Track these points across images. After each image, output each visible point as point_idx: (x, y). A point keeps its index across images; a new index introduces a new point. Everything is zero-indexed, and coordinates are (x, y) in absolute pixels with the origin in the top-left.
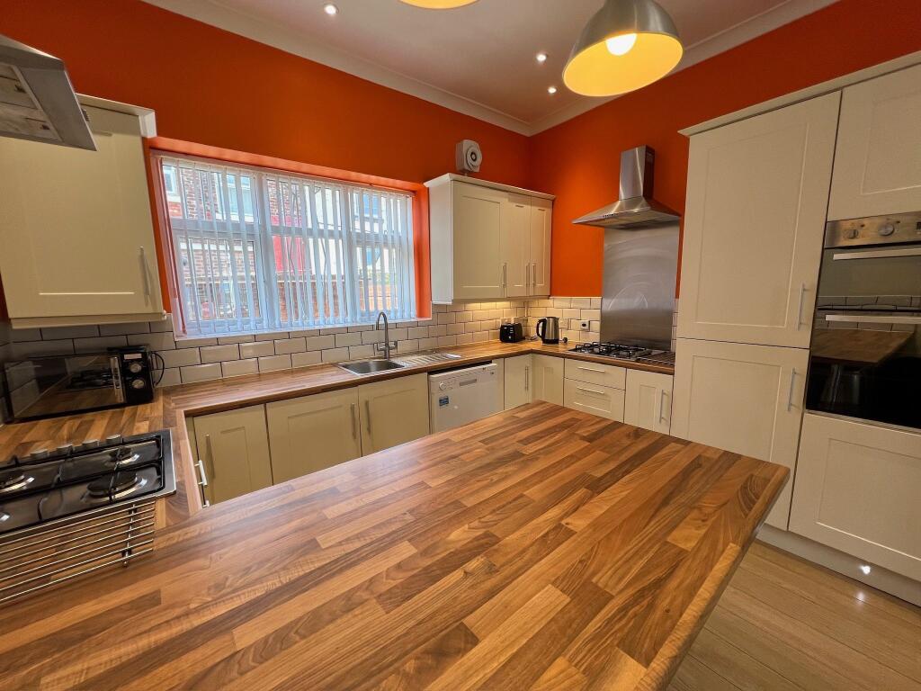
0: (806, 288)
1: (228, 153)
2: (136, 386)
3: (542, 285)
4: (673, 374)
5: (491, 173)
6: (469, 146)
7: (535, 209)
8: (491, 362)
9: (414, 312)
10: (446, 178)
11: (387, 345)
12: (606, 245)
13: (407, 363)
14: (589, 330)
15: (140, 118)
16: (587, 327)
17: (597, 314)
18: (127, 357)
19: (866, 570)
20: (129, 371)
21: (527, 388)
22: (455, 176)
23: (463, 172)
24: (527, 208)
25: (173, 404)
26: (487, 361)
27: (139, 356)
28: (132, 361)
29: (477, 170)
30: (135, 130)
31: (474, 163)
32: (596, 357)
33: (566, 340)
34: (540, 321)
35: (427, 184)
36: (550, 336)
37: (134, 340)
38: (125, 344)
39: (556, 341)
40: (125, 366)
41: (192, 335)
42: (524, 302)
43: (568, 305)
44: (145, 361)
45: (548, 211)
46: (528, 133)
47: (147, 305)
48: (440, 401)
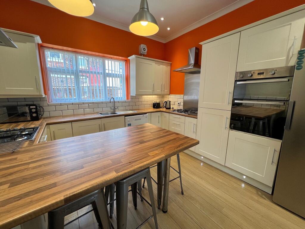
0: (230, 92)
1: (65, 48)
2: (34, 116)
3: (167, 91)
4: (197, 118)
5: (150, 55)
6: (143, 46)
7: (164, 66)
8: (146, 114)
9: (125, 98)
10: (134, 56)
11: (114, 107)
12: (185, 78)
13: (119, 113)
14: (180, 105)
15: (35, 38)
16: (179, 104)
17: (182, 100)
18: (31, 107)
19: (245, 177)
20: (32, 111)
21: (159, 123)
22: (136, 56)
23: (141, 55)
24: (162, 66)
25: (44, 121)
26: (145, 113)
27: (35, 107)
28: (33, 108)
29: (146, 54)
30: (33, 41)
31: (144, 52)
32: (179, 113)
33: (173, 108)
34: (165, 102)
35: (129, 58)
36: (168, 107)
37: (35, 103)
38: (33, 104)
39: (170, 108)
40: (30, 110)
41: (54, 102)
42: (162, 96)
43: (174, 97)
44: (36, 108)
45: (169, 67)
46: (164, 42)
47: (37, 92)
48: (128, 124)
